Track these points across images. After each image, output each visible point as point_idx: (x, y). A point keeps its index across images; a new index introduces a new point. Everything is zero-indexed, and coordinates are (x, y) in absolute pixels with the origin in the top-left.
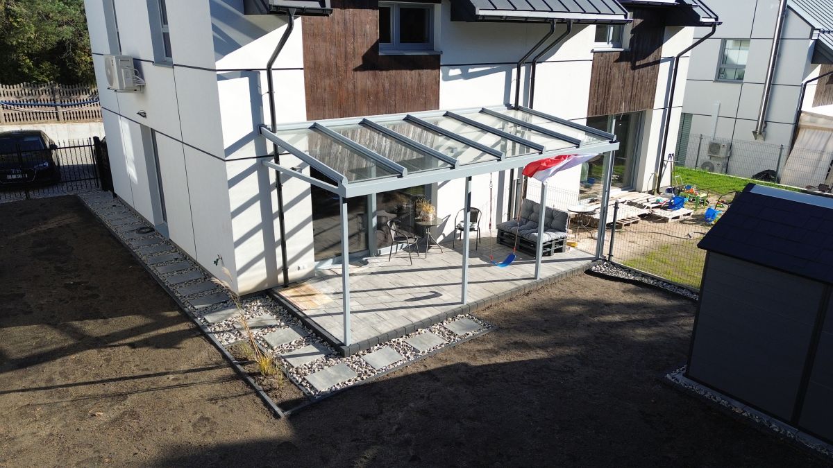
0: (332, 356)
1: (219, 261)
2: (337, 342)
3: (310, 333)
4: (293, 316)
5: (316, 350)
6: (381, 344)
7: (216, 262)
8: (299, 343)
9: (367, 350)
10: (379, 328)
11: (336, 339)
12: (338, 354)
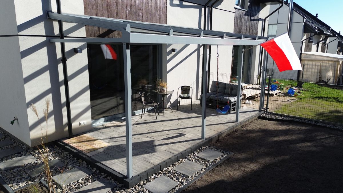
0: (118, 189)
1: (15, 121)
2: (120, 176)
3: (94, 171)
4: (78, 159)
5: (102, 185)
6: (156, 174)
7: (12, 123)
8: (86, 181)
9: (146, 180)
10: (152, 161)
11: (119, 173)
12: (122, 186)
